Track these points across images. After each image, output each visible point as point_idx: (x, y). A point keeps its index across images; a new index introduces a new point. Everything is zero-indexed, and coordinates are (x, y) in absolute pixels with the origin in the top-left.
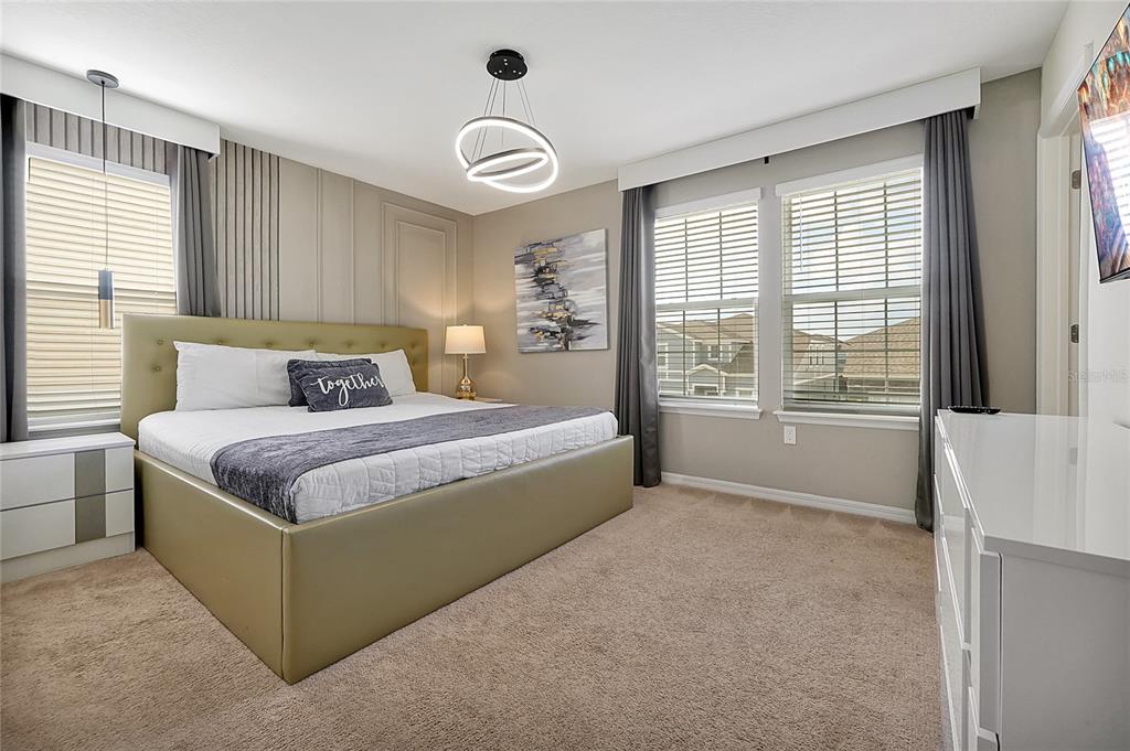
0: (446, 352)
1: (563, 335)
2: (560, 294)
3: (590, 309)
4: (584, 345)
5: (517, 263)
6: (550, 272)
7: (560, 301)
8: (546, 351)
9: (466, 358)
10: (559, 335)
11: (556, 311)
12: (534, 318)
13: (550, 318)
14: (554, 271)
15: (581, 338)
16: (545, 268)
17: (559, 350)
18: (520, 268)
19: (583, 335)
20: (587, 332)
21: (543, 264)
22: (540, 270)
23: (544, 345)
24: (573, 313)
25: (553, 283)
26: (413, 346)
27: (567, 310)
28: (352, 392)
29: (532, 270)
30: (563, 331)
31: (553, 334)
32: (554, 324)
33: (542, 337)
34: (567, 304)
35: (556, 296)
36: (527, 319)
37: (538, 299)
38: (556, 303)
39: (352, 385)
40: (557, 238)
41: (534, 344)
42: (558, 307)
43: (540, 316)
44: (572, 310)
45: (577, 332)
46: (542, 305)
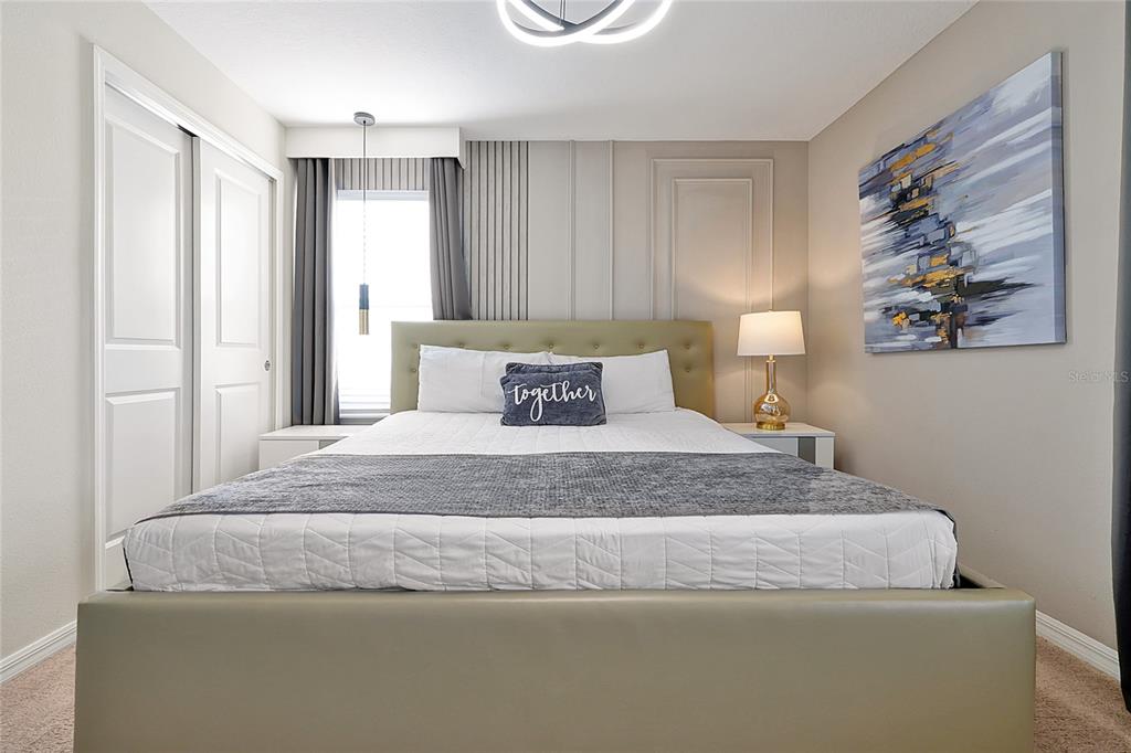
0: (739, 354)
1: (946, 317)
2: (941, 234)
3: (1007, 254)
4: (991, 335)
5: (862, 196)
6: (921, 195)
7: (941, 247)
8: (913, 349)
9: (771, 361)
10: (937, 319)
11: (931, 269)
12: (892, 288)
13: (920, 286)
14: (928, 192)
15: (984, 321)
16: (910, 190)
17: (937, 347)
18: (868, 204)
19: (991, 312)
20: (1001, 307)
21: (907, 183)
22: (903, 196)
23: (908, 338)
24: (969, 268)
25: (926, 215)
26: (687, 345)
27: (955, 264)
28: (547, 405)
29: (888, 201)
30: (945, 307)
31: (926, 316)
32: (926, 297)
33: (905, 324)
34: (955, 251)
35: (931, 239)
36: (879, 292)
37: (898, 252)
38: (931, 254)
39: (549, 396)
40: (935, 122)
41: (891, 337)
42: (936, 261)
43: (901, 285)
44: (965, 262)
45: (977, 308)
46: (907, 262)
